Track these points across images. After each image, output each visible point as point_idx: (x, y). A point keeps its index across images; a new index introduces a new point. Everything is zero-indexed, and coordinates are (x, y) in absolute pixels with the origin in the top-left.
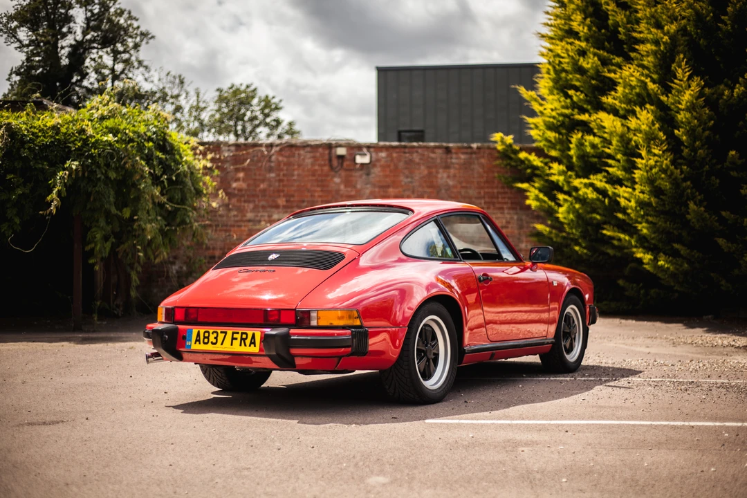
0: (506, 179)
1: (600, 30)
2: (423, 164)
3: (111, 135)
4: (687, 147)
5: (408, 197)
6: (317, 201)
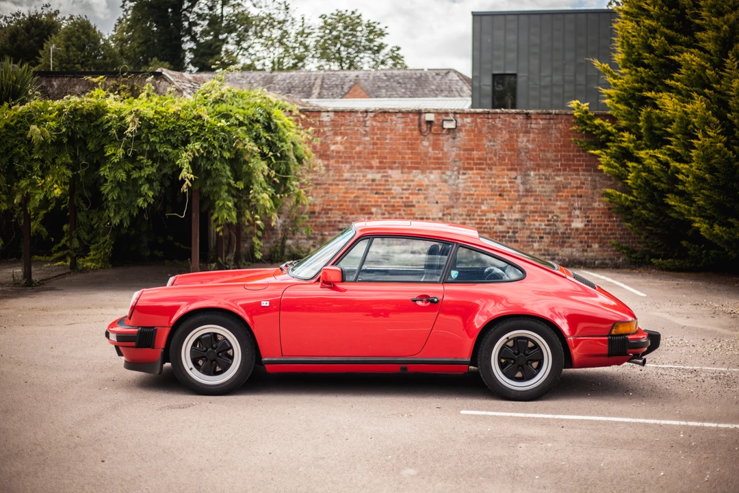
0: (581, 143)
1: (670, 10)
2: (505, 129)
3: (223, 121)
5: (491, 159)
6: (408, 163)
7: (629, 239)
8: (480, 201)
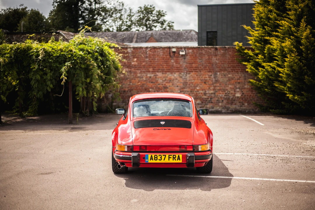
0: (239, 60)
1: (278, 2)
2: (206, 54)
4: (305, 53)
5: (200, 67)
6: (165, 69)
7: (260, 101)
8: (196, 85)
